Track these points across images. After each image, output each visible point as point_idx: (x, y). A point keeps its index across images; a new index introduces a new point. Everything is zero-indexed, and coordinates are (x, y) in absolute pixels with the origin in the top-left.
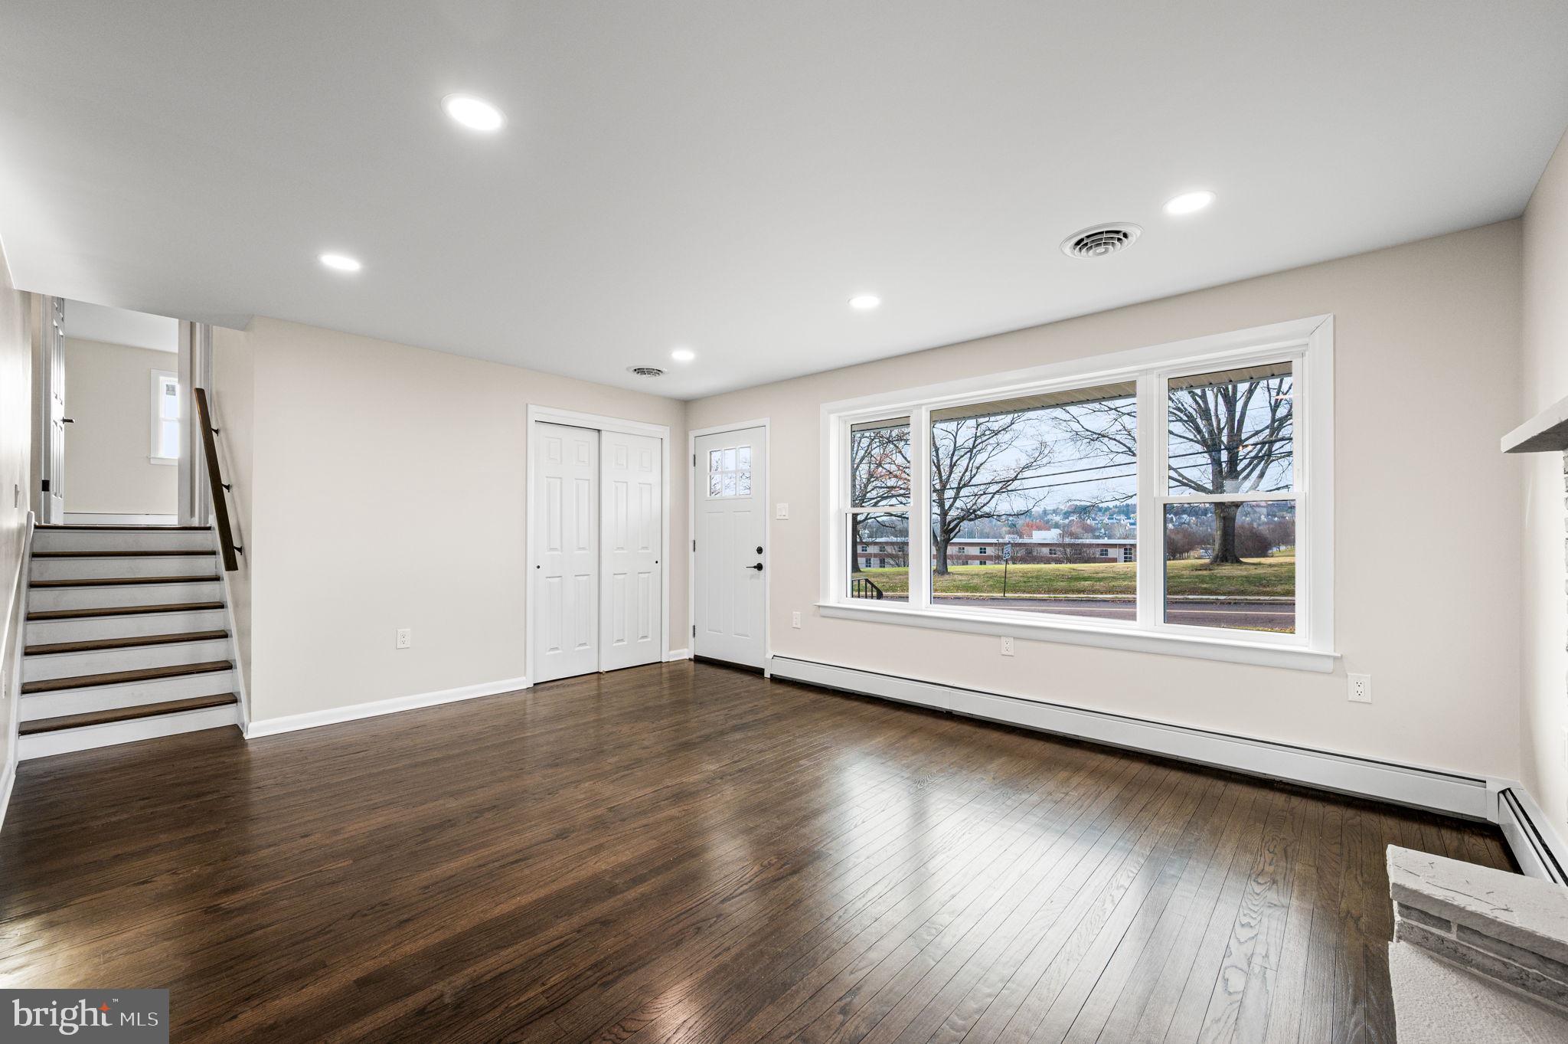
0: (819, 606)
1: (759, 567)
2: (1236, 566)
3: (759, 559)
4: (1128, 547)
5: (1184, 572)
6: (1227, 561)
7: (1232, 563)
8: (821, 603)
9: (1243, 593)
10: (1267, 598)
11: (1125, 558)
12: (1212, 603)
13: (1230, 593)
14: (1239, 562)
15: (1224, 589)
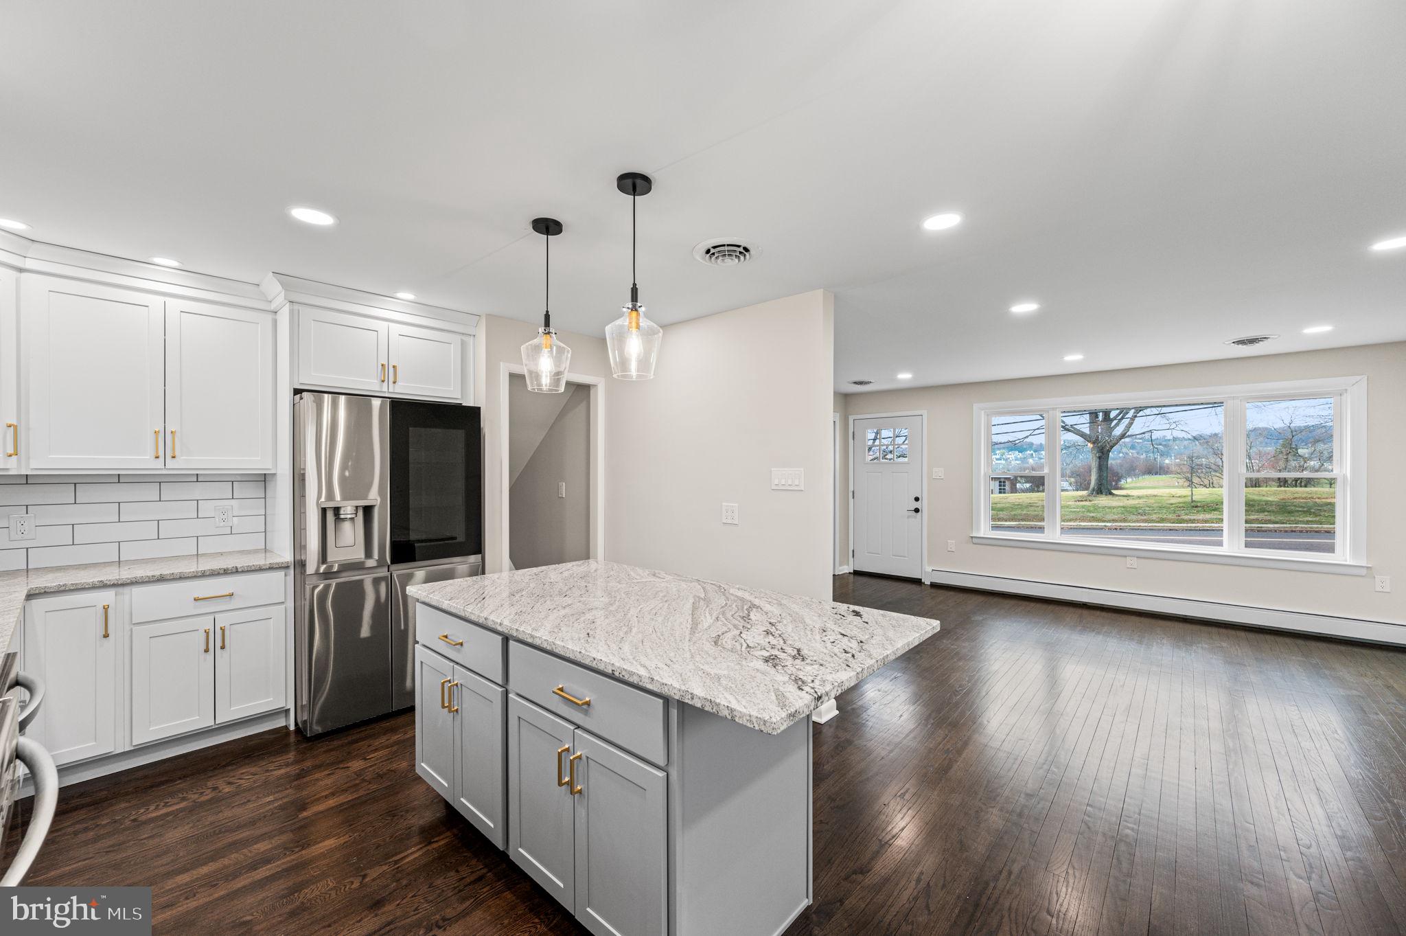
0: (972, 537)
1: (917, 510)
2: (1110, 497)
3: (917, 505)
4: (1002, 480)
5: (1070, 503)
6: (1102, 493)
7: (1106, 495)
8: (974, 535)
9: (1125, 520)
10: (1146, 524)
11: (1000, 489)
12: (1102, 529)
13: (1114, 521)
14: (1111, 494)
15: (1109, 517)
